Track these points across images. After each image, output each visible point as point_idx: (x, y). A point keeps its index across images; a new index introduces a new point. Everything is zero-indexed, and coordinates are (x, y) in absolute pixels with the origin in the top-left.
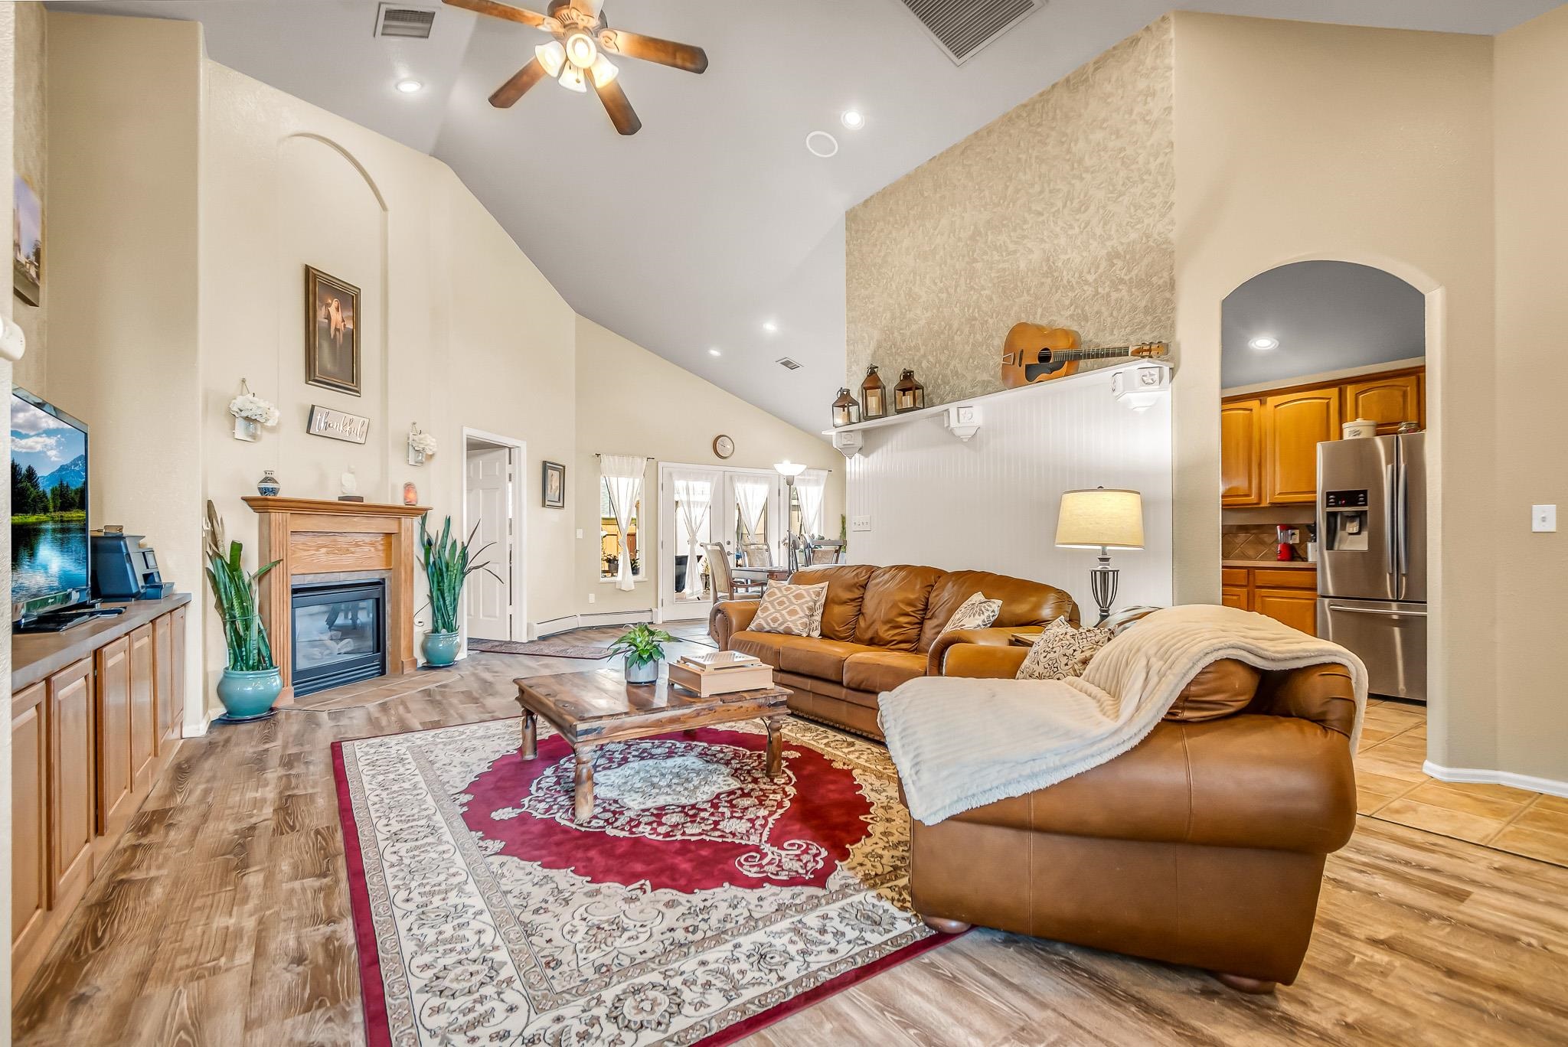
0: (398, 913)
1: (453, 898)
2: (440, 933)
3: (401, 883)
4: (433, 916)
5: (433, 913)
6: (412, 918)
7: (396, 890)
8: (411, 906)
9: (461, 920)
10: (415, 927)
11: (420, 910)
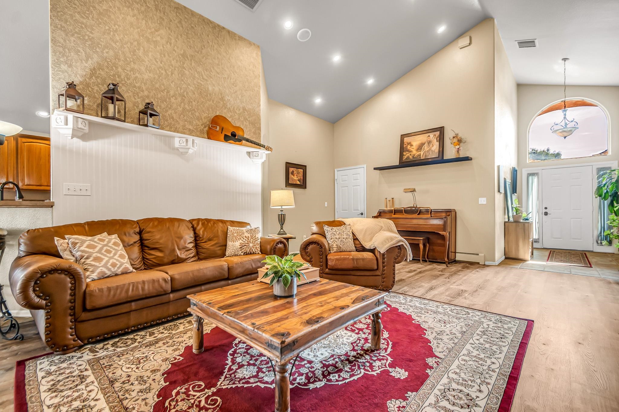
0: (501, 361)
1: (475, 353)
2: (490, 346)
3: (490, 372)
4: (488, 352)
5: (488, 353)
6: (497, 356)
7: (496, 370)
8: (493, 360)
9: (480, 346)
10: (498, 353)
11: (491, 357)
